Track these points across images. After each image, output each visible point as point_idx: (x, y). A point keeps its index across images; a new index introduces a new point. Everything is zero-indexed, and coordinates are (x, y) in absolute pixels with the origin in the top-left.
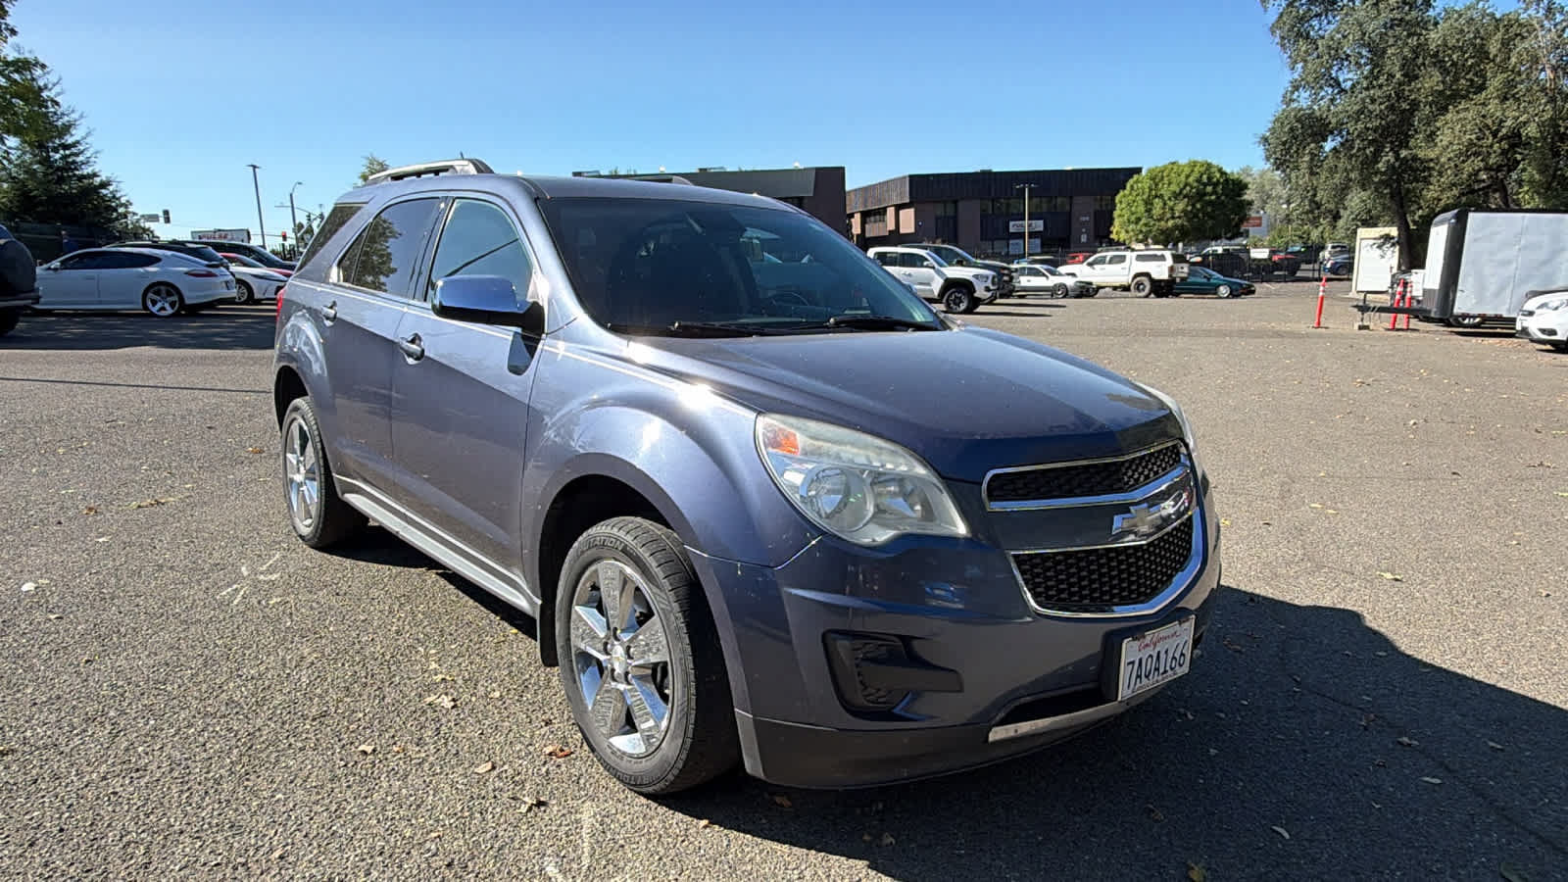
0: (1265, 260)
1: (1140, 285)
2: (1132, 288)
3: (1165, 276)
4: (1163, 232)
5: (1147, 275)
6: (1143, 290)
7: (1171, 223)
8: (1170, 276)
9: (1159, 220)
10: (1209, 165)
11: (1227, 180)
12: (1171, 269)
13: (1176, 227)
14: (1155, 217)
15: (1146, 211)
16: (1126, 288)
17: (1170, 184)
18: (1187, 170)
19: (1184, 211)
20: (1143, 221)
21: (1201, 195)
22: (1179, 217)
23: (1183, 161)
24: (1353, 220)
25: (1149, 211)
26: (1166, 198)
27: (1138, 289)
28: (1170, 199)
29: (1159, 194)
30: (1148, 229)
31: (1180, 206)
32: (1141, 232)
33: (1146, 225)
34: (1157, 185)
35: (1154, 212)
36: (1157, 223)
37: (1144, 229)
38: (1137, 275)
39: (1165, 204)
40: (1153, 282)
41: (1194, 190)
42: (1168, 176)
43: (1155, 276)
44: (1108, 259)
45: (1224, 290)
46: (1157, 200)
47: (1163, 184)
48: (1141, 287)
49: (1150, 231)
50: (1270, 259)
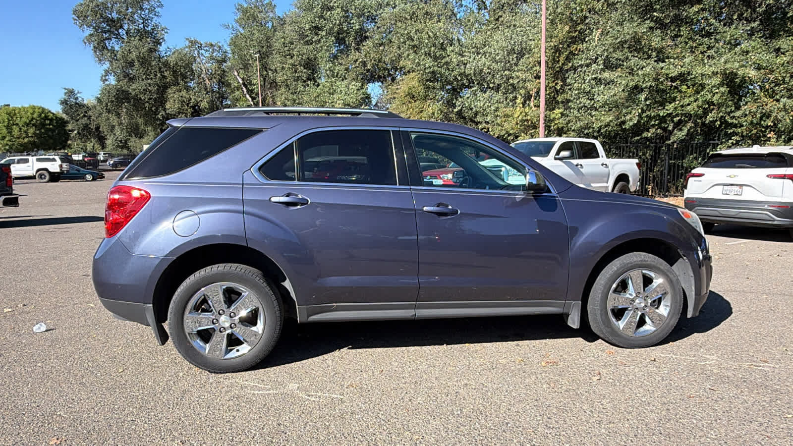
0: (81, 160)
1: (41, 175)
2: (37, 177)
3: (58, 170)
4: (21, 145)
5: (46, 170)
6: (45, 178)
7: (26, 140)
8: (61, 170)
9: (18, 138)
10: (43, 109)
11: (56, 117)
12: (61, 166)
13: (30, 142)
14: (15, 136)
15: (8, 133)
16: (33, 177)
17: (21, 118)
18: (31, 111)
19: (34, 133)
20: (7, 138)
21: (43, 125)
22: (32, 137)
23: (27, 105)
24: (116, 140)
25: (10, 133)
26: (21, 126)
27: (41, 178)
28: (23, 126)
29: (15, 123)
30: (12, 143)
31: (31, 131)
32: (7, 145)
33: (10, 141)
34: (12, 117)
35: (13, 133)
36: (18, 140)
37: (9, 143)
38: (38, 170)
39: (20, 129)
40: (50, 173)
41: (38, 122)
42: (19, 113)
43: (51, 170)
44: (16, 160)
45: (89, 177)
46: (15, 126)
47: (17, 118)
48: (43, 177)
49: (13, 144)
50: (84, 160)
